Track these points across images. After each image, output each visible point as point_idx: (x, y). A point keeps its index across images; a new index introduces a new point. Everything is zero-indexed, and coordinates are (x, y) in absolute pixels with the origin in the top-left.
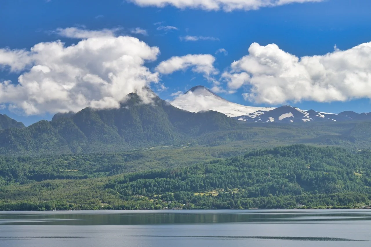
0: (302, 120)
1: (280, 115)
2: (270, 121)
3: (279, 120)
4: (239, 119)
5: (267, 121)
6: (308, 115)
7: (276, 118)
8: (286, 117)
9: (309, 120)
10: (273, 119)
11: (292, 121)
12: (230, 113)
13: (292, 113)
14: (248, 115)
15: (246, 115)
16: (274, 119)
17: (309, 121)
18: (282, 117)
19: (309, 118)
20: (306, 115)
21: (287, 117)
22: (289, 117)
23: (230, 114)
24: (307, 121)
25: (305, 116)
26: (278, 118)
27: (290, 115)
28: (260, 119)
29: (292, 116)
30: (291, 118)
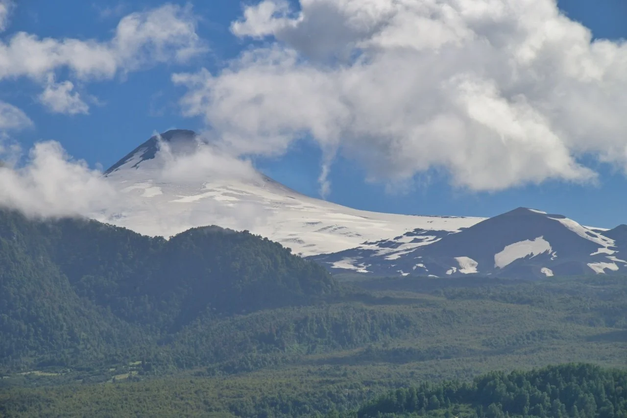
0: (589, 268)
1: (502, 249)
2: (462, 271)
3: (498, 267)
4: (337, 265)
5: (449, 272)
6: (609, 248)
7: (485, 259)
8: (524, 256)
9: (613, 267)
10: (473, 265)
11: (549, 273)
12: (301, 238)
13: (545, 239)
14: (374, 247)
15: (366, 247)
16: (476, 263)
17: (615, 272)
18: (506, 257)
19: (614, 258)
20: (602, 247)
21: (528, 256)
22: (535, 254)
23: (300, 241)
24: (606, 269)
25: (600, 251)
26: (493, 262)
27: (539, 246)
28: (421, 265)
29: (547, 252)
30: (543, 258)
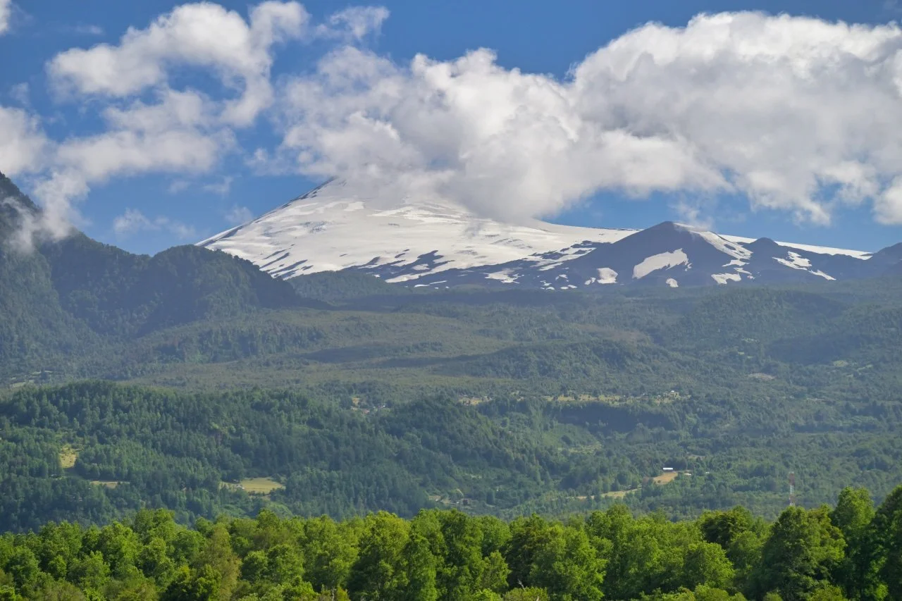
0: (713, 280)
1: (642, 260)
2: (601, 281)
3: (636, 278)
4: (494, 276)
5: (588, 283)
6: (742, 260)
7: (624, 271)
8: (661, 267)
9: (736, 278)
10: (612, 276)
11: (673, 283)
12: (475, 250)
13: (683, 251)
14: (538, 258)
15: (533, 258)
16: (616, 274)
17: (737, 282)
18: (643, 269)
19: (740, 270)
20: (735, 259)
21: (665, 267)
22: (672, 266)
23: (474, 253)
24: (729, 281)
25: (733, 262)
26: (632, 272)
27: (678, 258)
28: (564, 276)
29: (683, 263)
30: (676, 271)
